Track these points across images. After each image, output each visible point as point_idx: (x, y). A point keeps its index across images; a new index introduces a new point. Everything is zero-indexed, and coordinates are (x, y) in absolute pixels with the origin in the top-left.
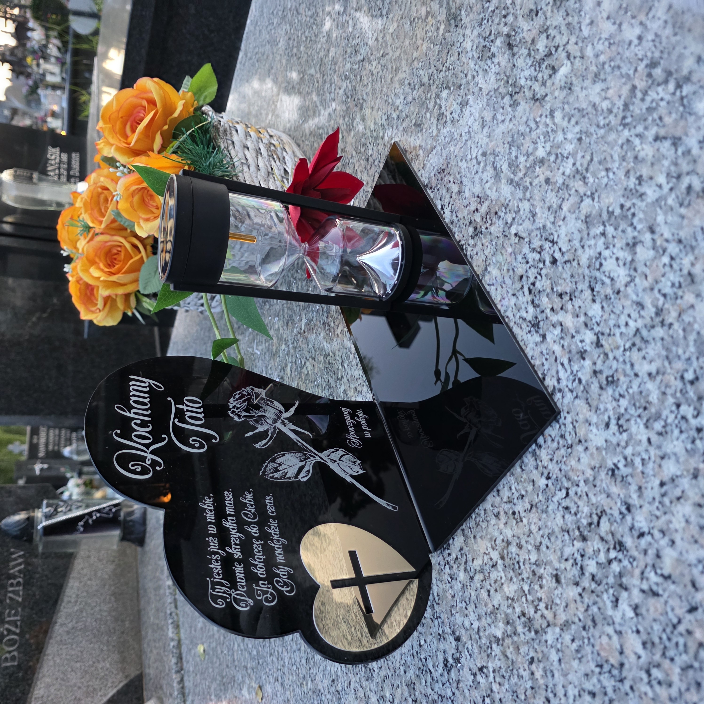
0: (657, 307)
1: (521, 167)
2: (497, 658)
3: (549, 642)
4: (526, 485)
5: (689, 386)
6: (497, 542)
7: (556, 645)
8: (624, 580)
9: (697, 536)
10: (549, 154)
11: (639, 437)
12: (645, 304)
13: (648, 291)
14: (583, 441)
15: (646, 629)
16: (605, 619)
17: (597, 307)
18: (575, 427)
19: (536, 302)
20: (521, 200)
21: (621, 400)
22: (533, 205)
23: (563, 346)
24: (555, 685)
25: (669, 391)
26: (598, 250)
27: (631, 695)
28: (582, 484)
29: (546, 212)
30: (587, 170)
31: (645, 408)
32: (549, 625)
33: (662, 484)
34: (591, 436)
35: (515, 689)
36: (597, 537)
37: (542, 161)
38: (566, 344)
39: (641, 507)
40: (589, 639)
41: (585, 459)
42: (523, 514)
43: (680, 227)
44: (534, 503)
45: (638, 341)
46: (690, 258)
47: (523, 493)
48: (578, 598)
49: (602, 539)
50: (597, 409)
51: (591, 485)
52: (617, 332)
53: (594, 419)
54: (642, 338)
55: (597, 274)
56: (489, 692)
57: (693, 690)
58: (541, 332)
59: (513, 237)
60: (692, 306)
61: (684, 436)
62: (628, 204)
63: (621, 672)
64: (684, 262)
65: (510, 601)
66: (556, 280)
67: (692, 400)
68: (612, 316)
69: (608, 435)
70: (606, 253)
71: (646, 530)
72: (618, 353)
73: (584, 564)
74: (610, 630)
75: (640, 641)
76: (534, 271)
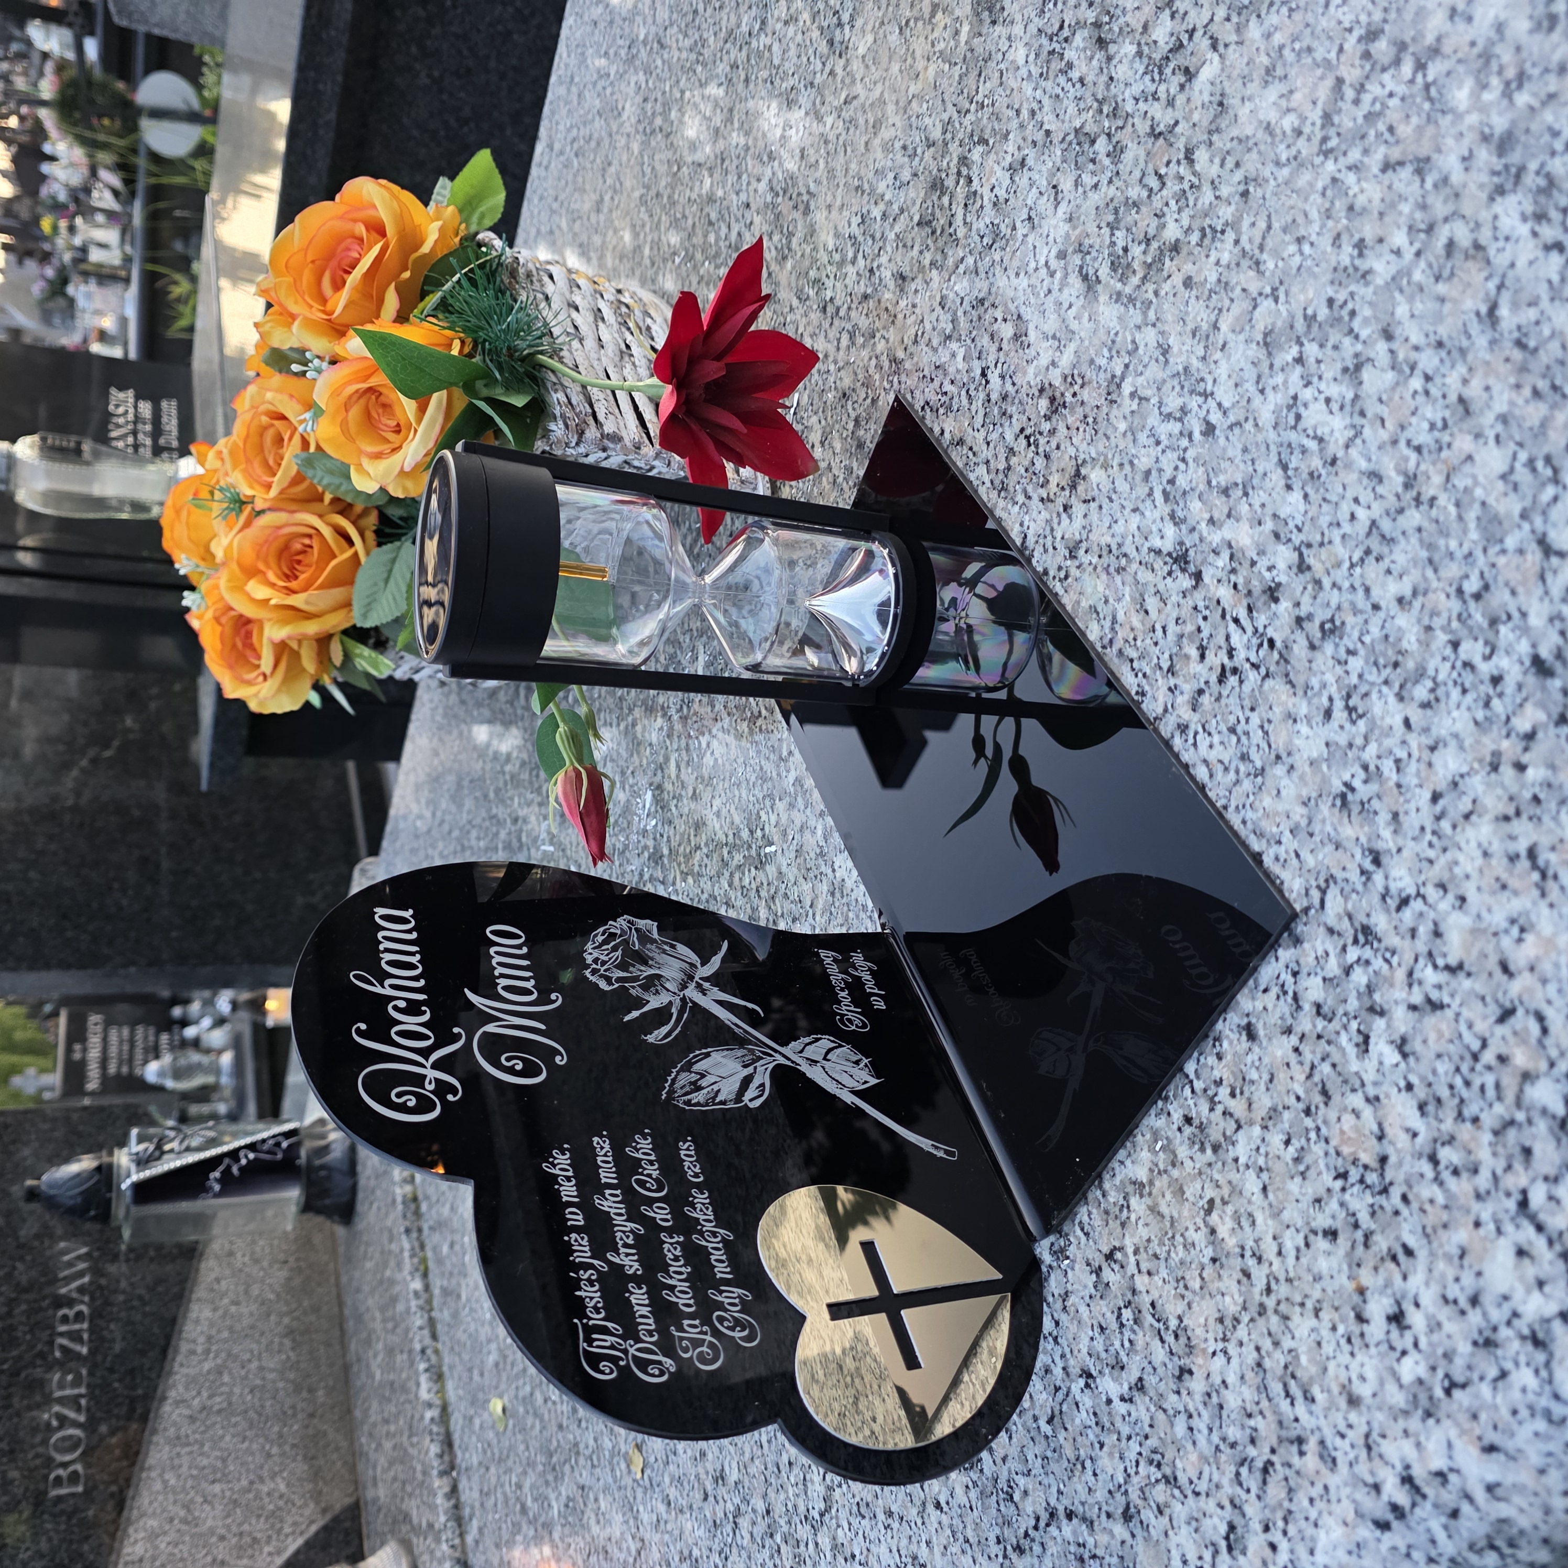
0: (1406, 474)
1: (1136, 265)
2: (1140, 1224)
3: (1242, 1161)
5: (1472, 604)
7: (1255, 1162)
9: (1504, 876)
10: (1188, 231)
11: (1388, 721)
12: (1383, 473)
13: (1389, 447)
14: (1284, 756)
15: (1423, 1078)
16: (1345, 1082)
17: (1296, 497)
18: (1266, 733)
19: (1180, 514)
20: (1139, 327)
21: (1351, 659)
22: (1162, 333)
23: (1235, 586)
24: (1257, 1241)
25: (1437, 623)
26: (1291, 392)
27: (1405, 1211)
28: (1287, 837)
29: (1189, 341)
30: (1261, 248)
31: (1396, 665)
32: (1239, 1127)
33: (1436, 797)
34: (1297, 742)
35: (1180, 1274)
36: (1322, 930)
37: (1175, 248)
38: (1240, 581)
39: (1399, 850)
40: (1318, 1129)
41: (1290, 788)
43: (1439, 318)
45: (1375, 544)
46: (1462, 369)
48: (1293, 1058)
49: (1331, 931)
50: (1307, 687)
51: (1303, 835)
52: (1336, 535)
53: (1303, 709)
54: (1383, 536)
55: (1293, 436)
56: (1129, 1296)
57: (1518, 1166)
58: (1192, 568)
59: (1127, 401)
60: (1470, 458)
61: (1470, 697)
62: (1341, 296)
63: (1382, 1175)
64: (1448, 380)
66: (1214, 464)
67: (1481, 629)
68: (1325, 508)
69: (1330, 731)
70: (1307, 394)
71: (1412, 891)
72: (1340, 575)
73: (1300, 988)
74: (1356, 1100)
75: (1415, 1104)
76: (1172, 456)
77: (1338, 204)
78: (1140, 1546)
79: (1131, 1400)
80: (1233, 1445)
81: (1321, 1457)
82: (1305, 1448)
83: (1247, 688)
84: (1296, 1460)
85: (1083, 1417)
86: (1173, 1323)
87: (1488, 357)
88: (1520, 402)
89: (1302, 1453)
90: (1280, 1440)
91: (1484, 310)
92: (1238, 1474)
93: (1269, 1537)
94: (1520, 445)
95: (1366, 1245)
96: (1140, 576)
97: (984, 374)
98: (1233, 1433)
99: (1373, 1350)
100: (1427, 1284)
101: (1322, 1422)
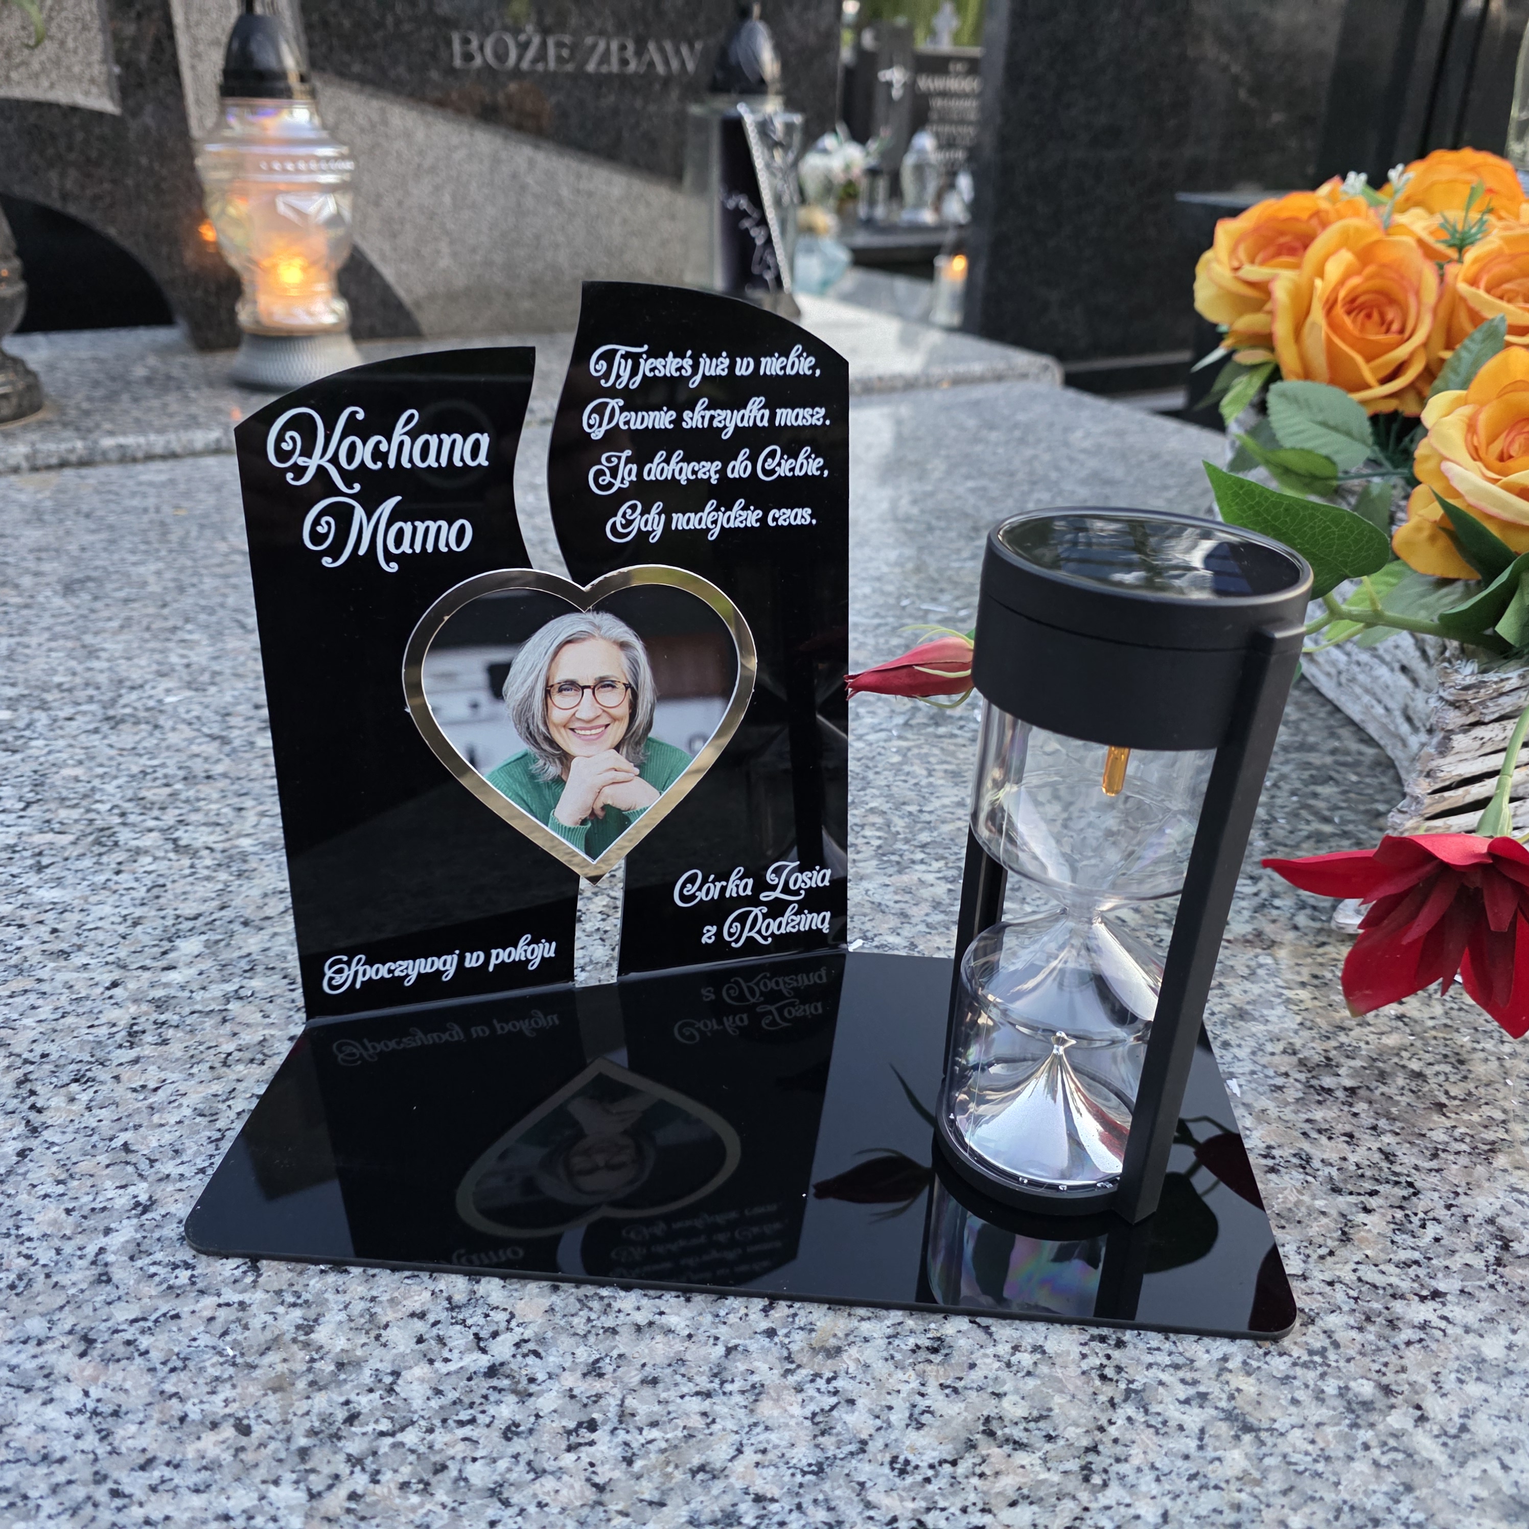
2: (269, 1319)
4: (656, 1475)
6: (531, 1360)
7: (262, 1512)
24: (175, 1491)
32: (313, 1496)
35: (191, 1364)
42: (585, 1454)
44: (606, 1497)
47: (638, 1465)
56: (200, 1285)
65: (388, 1380)
79: (94, 1263)
85: (109, 1189)
86: (145, 1342)
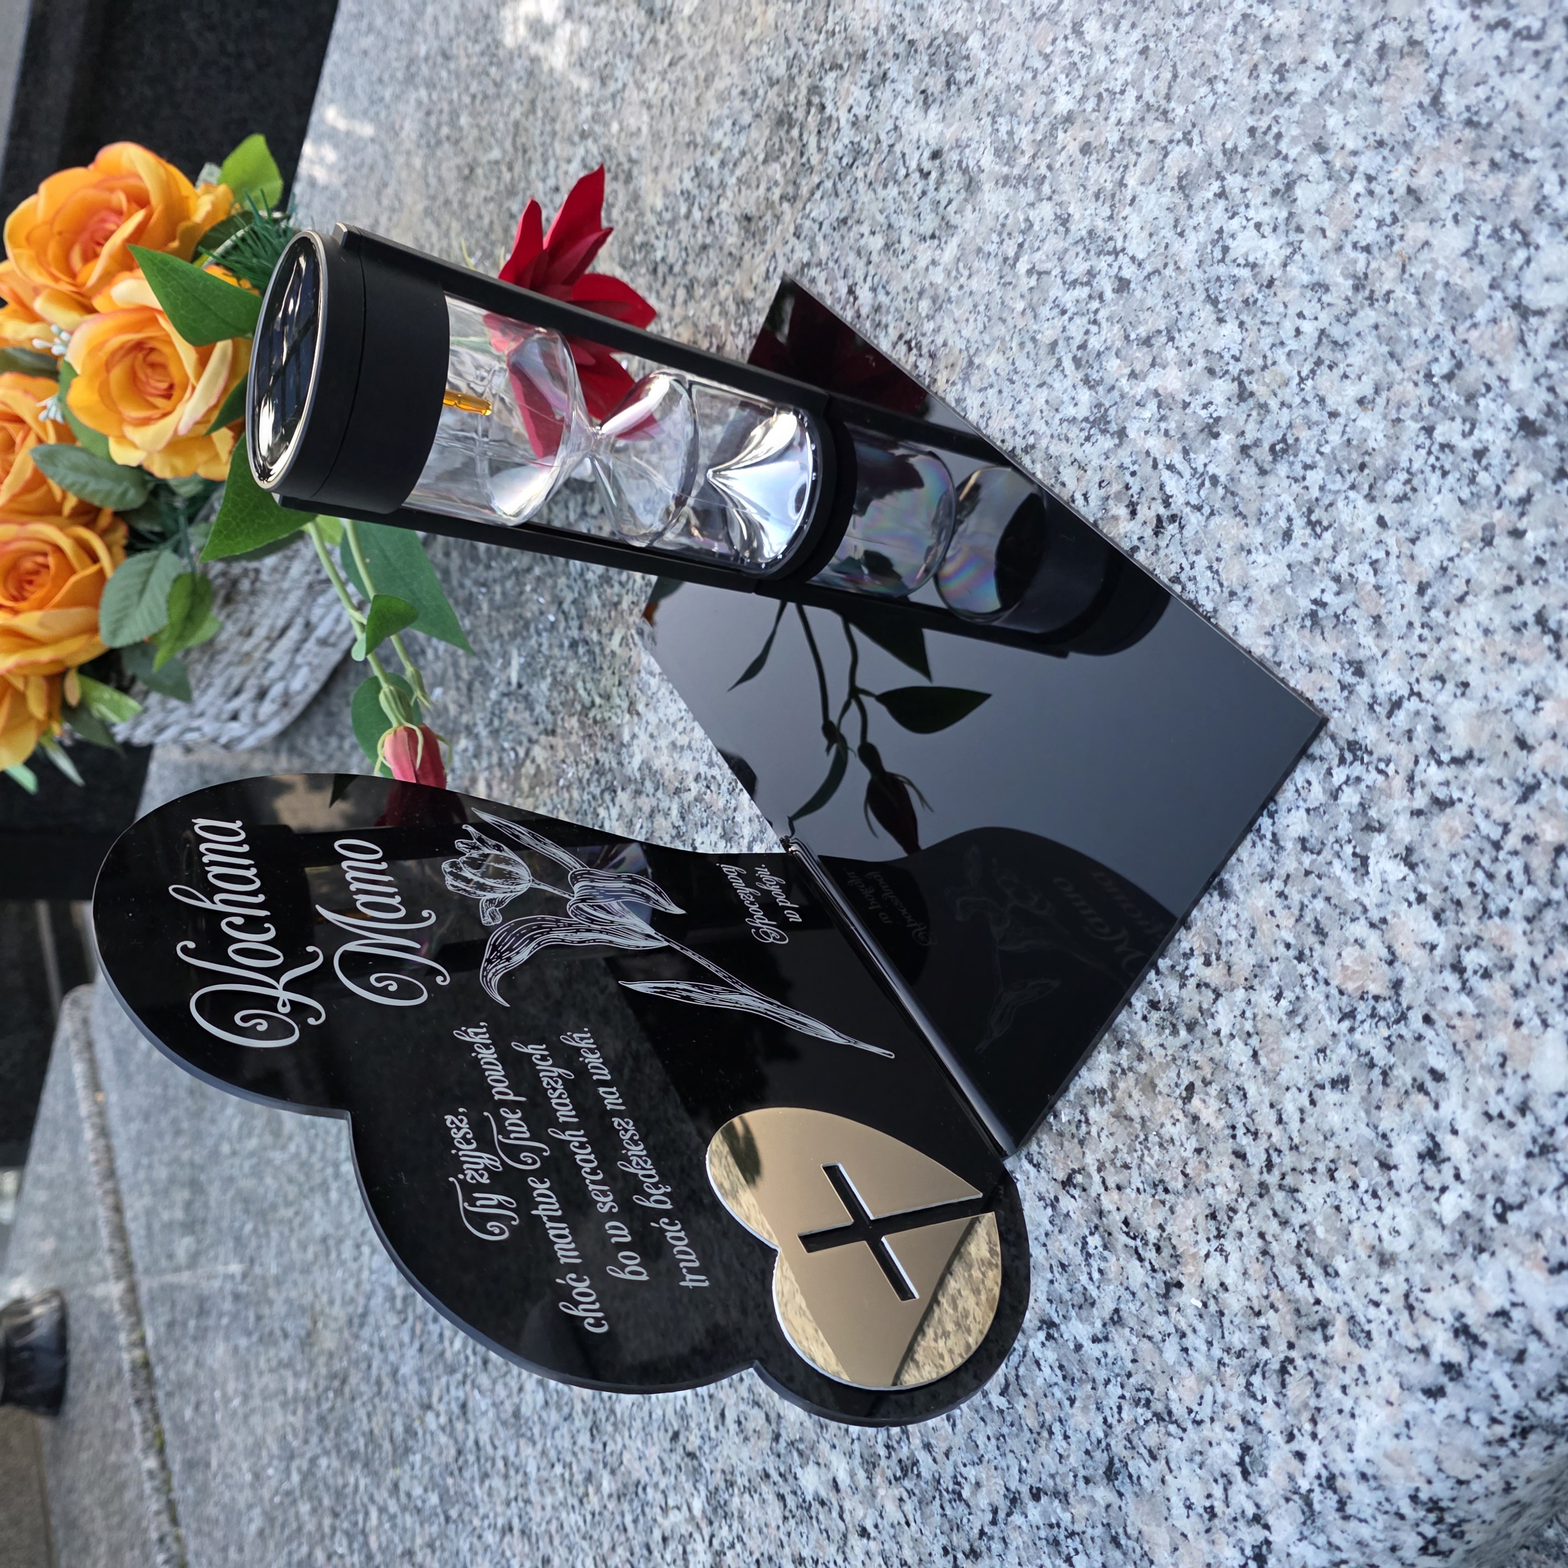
0: (1355, 277)
1: (1024, 145)
5: (1444, 387)
7: (1242, 1029)
8: (1373, 813)
9: (1511, 649)
10: (1083, 99)
11: (1359, 525)
12: (1329, 281)
13: (1333, 255)
14: (1239, 590)
15: (1435, 886)
16: (1344, 913)
17: (1231, 327)
18: (1216, 572)
19: (1095, 376)
20: (1032, 205)
21: (1309, 474)
22: (1060, 204)
23: (1166, 434)
24: (1251, 1115)
25: (1405, 413)
26: (1216, 227)
27: (1429, 1033)
29: (1092, 205)
30: (1168, 98)
31: (1362, 467)
33: (1422, 589)
34: (1253, 573)
35: (1157, 1177)
37: (1069, 119)
38: (1172, 426)
39: (1385, 654)
40: (1315, 972)
43: (1377, 119)
45: (1326, 353)
46: (1408, 162)
48: (1278, 905)
50: (1261, 514)
52: (1280, 354)
53: (1258, 536)
54: (1335, 343)
56: (1096, 1220)
58: (1113, 427)
59: (1024, 280)
60: (1426, 244)
61: (1451, 479)
62: (1263, 123)
63: (1397, 1002)
64: (1393, 176)
66: (1132, 318)
67: (1457, 407)
68: (1265, 330)
69: (1293, 553)
70: (1235, 224)
71: (1406, 692)
72: (1288, 394)
73: (1279, 828)
74: (1360, 929)
75: (1430, 914)
76: (1081, 322)
77: (1251, 38)
78: (1130, 1505)
79: (1106, 1339)
80: (1239, 1355)
81: (1352, 1335)
82: (1330, 1331)
83: (1189, 532)
84: (1321, 1349)
85: (1044, 1376)
87: (1437, 143)
88: (1478, 177)
89: (1326, 1339)
90: (1298, 1330)
91: (1426, 100)
92: (1249, 1384)
93: (1295, 1446)
94: (1483, 219)
95: (1385, 1084)
96: (1053, 450)
97: (851, 291)
98: (1238, 1339)
99: (1405, 1197)
100: (1464, 1106)
101: (1350, 1296)
